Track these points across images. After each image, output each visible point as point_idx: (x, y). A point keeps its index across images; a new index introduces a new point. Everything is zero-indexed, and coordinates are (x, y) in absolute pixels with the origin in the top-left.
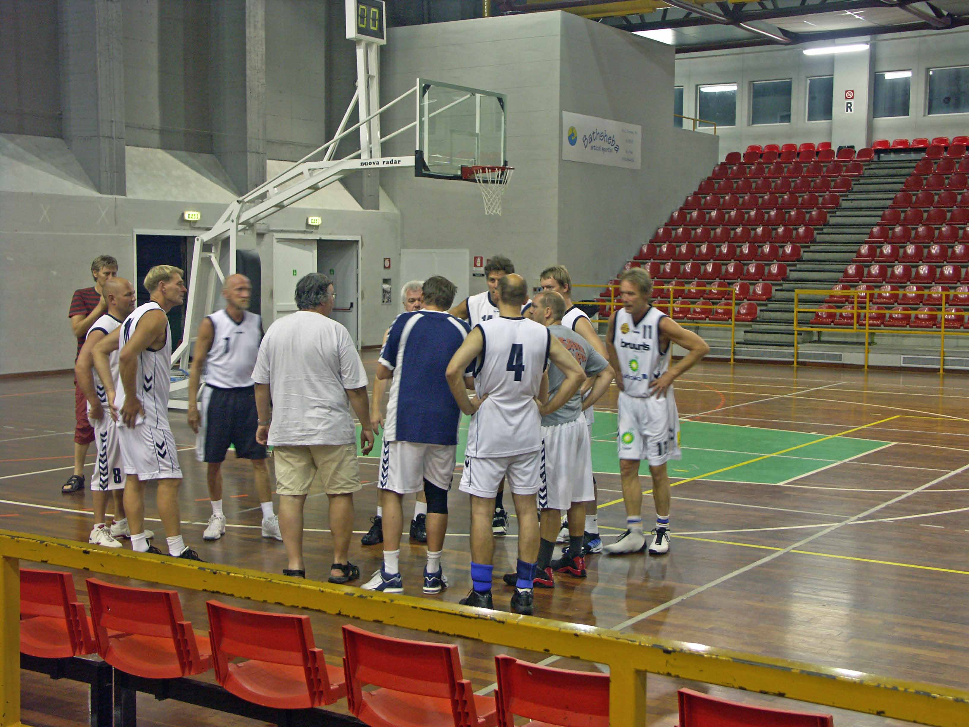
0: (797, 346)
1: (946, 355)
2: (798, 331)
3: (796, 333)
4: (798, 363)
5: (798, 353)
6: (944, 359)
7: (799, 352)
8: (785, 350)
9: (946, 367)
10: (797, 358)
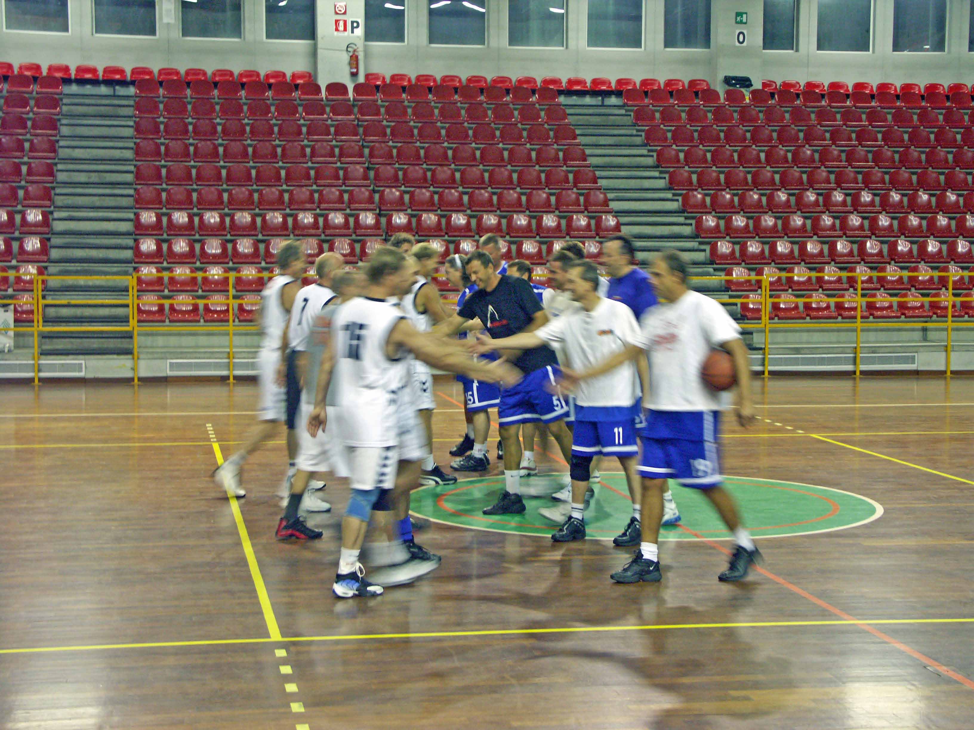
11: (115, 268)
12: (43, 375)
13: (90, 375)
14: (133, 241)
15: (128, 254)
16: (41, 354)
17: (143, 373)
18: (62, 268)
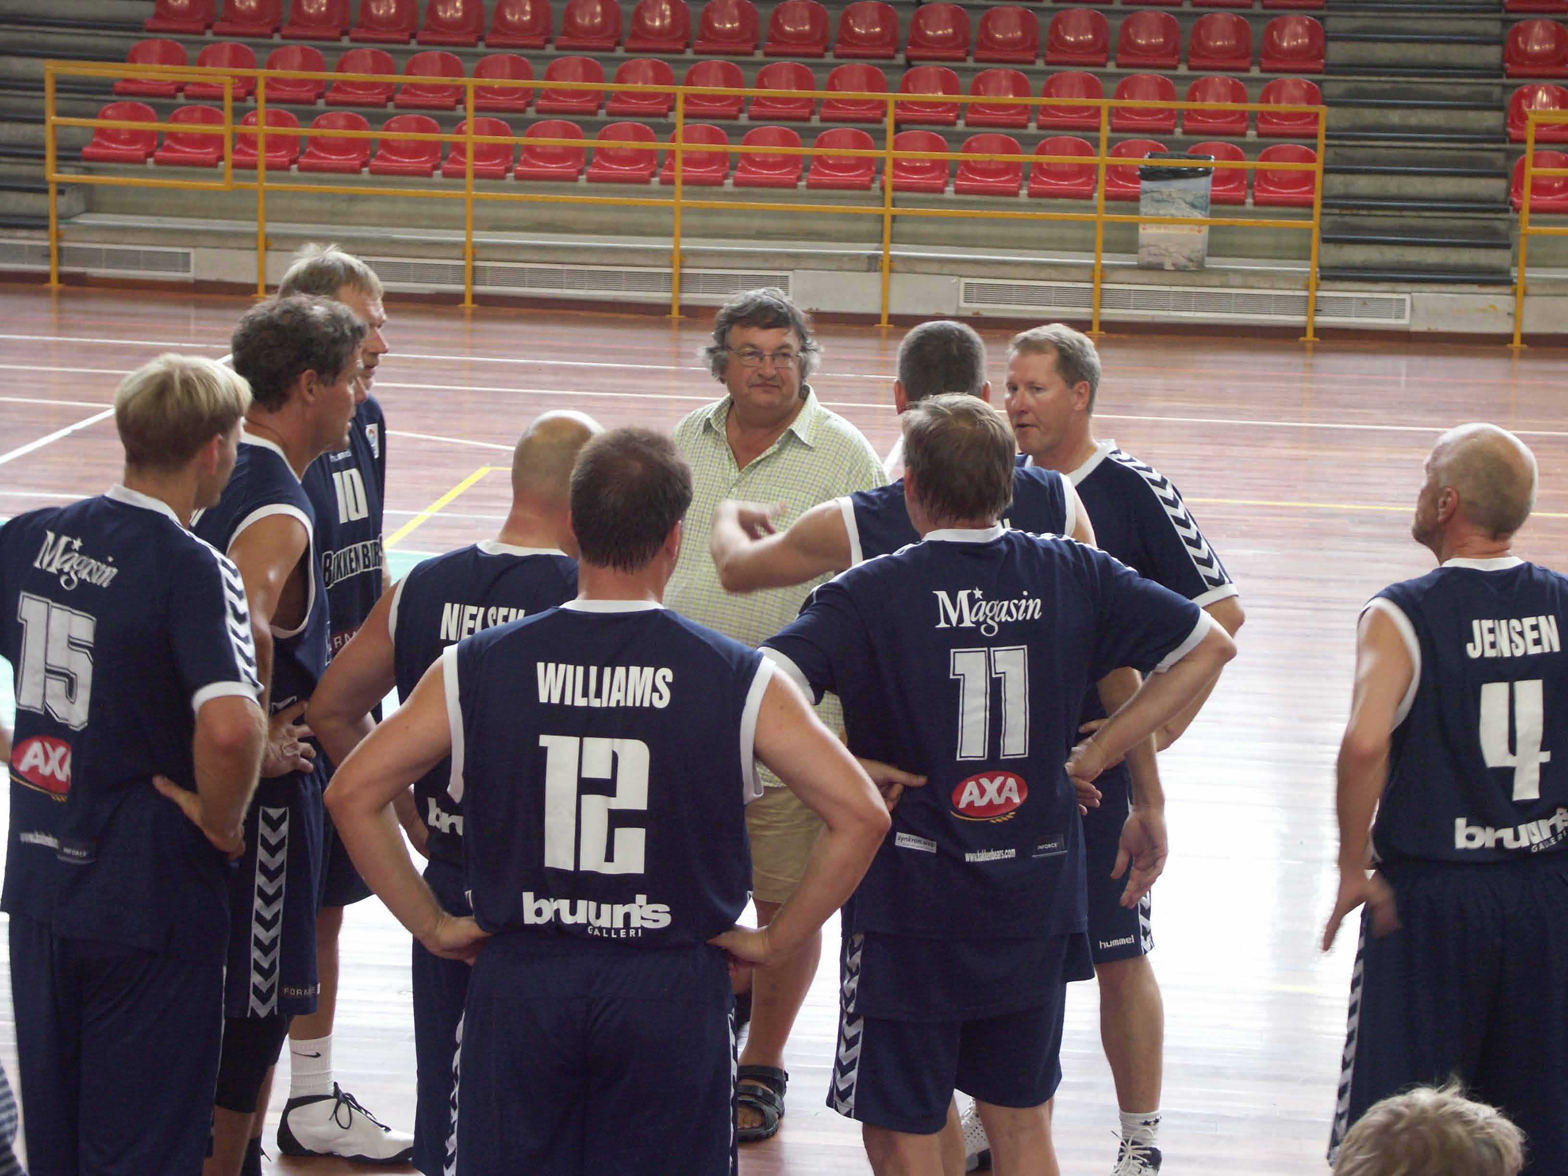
0: (58, 230)
1: (479, 256)
2: (59, 184)
3: (53, 189)
4: (63, 278)
5: (60, 250)
6: (475, 269)
7: (65, 244)
8: (22, 239)
9: (480, 289)
10: (60, 262)
11: (1464, 87)
12: (1323, 320)
13: (1420, 326)
14: (1499, 24)
15: (1492, 54)
16: (1323, 278)
17: (1533, 325)
18: (1353, 85)
